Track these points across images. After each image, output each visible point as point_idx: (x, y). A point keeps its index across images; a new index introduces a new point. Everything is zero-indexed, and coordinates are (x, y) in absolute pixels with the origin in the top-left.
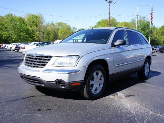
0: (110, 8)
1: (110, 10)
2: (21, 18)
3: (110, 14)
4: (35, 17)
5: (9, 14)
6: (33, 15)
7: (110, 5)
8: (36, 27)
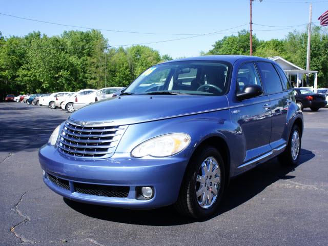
0: (251, 11)
1: (251, 15)
2: (57, 41)
3: (251, 23)
4: (87, 38)
5: (32, 32)
6: (82, 33)
7: (251, 4)
8: (89, 58)
